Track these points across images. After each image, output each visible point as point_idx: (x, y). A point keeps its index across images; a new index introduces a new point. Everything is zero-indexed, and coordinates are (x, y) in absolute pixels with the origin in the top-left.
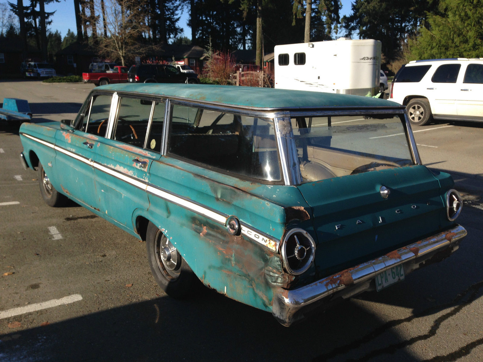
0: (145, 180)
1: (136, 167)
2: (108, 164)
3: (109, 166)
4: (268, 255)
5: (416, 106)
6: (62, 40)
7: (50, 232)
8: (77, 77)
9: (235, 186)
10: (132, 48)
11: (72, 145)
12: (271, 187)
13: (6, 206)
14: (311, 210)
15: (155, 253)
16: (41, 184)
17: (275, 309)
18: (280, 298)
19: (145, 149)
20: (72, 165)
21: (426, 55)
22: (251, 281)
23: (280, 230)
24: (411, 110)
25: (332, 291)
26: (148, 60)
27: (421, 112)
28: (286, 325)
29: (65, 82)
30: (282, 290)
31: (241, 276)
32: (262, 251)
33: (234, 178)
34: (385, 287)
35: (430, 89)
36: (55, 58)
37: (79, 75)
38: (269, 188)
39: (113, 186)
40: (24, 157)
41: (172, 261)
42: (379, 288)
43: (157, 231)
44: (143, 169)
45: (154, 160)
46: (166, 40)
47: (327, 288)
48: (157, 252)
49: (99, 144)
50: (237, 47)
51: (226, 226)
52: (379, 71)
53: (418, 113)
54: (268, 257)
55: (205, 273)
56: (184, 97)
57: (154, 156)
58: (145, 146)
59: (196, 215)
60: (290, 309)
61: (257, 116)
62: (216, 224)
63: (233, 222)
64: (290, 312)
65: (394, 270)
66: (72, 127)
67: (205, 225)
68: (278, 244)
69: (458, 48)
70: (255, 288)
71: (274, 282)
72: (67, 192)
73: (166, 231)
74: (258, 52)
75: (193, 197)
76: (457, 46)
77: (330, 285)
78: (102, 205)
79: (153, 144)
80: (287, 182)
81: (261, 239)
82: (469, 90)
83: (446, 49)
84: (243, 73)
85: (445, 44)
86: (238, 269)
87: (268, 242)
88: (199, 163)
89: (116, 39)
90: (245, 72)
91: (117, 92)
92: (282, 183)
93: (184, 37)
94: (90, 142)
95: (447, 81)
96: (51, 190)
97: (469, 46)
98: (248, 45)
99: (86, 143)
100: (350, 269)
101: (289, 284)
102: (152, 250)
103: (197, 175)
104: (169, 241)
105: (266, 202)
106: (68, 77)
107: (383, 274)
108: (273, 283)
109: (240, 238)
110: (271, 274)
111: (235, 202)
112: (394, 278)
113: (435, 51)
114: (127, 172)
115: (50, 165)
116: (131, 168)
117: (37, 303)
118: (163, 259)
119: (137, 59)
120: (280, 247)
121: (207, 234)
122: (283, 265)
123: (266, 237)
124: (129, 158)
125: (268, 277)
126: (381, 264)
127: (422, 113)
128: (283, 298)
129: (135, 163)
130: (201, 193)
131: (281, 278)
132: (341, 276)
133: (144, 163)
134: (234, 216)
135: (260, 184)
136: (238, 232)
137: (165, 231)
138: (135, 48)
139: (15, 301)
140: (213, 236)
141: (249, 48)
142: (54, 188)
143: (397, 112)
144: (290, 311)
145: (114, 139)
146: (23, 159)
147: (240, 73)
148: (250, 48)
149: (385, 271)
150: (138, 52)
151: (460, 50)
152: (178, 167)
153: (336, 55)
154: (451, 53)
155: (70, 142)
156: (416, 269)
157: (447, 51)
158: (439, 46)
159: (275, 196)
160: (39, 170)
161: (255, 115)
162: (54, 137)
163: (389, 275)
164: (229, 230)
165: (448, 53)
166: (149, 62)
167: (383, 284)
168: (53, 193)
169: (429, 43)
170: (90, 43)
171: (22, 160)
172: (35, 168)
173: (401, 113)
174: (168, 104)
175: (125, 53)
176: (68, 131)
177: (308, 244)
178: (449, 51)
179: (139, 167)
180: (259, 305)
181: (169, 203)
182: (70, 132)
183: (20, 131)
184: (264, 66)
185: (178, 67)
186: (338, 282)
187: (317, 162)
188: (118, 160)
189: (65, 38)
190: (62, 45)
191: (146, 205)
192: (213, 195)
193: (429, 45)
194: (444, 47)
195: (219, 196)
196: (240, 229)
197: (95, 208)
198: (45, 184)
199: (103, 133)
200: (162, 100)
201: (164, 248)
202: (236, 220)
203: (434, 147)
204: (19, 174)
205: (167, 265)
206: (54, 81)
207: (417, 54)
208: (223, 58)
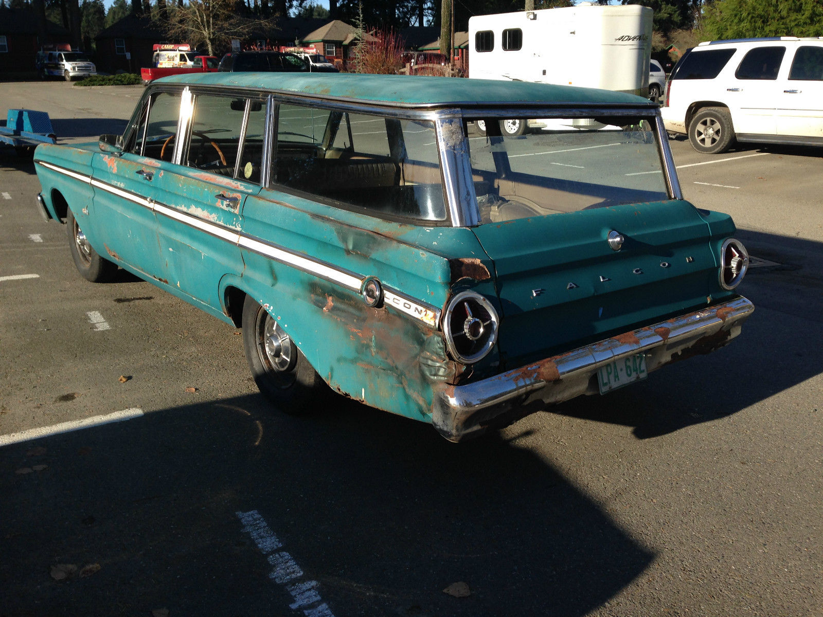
0: (236, 227)
1: (221, 206)
2: (177, 204)
3: (178, 207)
4: (424, 334)
5: (708, 119)
6: (106, 12)
7: (90, 319)
8: (132, 76)
9: (376, 232)
10: (226, 25)
11: (119, 176)
12: (430, 230)
13: (17, 281)
14: (492, 264)
15: (257, 345)
16: (74, 245)
17: (435, 417)
18: (443, 397)
19: (236, 179)
20: (119, 209)
21: (730, 33)
22: (400, 376)
23: (442, 294)
24: (700, 127)
25: (524, 388)
26: (253, 45)
27: (716, 130)
28: (453, 440)
29: (112, 85)
30: (446, 386)
31: (385, 370)
32: (414, 328)
33: (375, 219)
34: (614, 388)
35: (732, 90)
36: (94, 46)
37: (135, 73)
38: (427, 231)
39: (187, 241)
40: (42, 201)
41: (284, 357)
42: (604, 390)
43: (259, 311)
44: (232, 210)
45: (249, 194)
46: (285, 11)
47: (517, 384)
48: (260, 344)
49: (162, 171)
50: (409, 21)
51: (361, 293)
52: (647, 61)
53: (711, 131)
54: (425, 337)
55: (332, 370)
56: (296, 90)
57: (251, 189)
58: (236, 175)
59: (317, 279)
60: (457, 413)
61: (410, 117)
62: (347, 292)
63: (372, 286)
64: (458, 419)
65: (630, 364)
66: (118, 148)
67: (330, 295)
68: (438, 315)
69: (784, 20)
70: (406, 387)
71: (435, 375)
72: (114, 256)
73: (272, 308)
74: (443, 30)
75: (311, 250)
76: (782, 18)
77: (521, 379)
78: (171, 272)
79: (249, 169)
80: (456, 222)
81: (413, 310)
82: (799, 92)
83: (763, 22)
84: (416, 67)
85: (763, 13)
86: (380, 360)
87: (423, 313)
88: (321, 198)
89: (198, 10)
90: (420, 66)
91: (189, 86)
92: (448, 223)
93: (317, 5)
94: (148, 170)
95: (762, 77)
96: (90, 254)
97: (804, 17)
98: (427, 19)
99: (140, 172)
100: (555, 357)
101: (458, 376)
102: (251, 339)
103: (316, 216)
104: (278, 325)
105: (421, 252)
106: (117, 75)
107: (610, 366)
108: (432, 377)
109: (384, 312)
110: (430, 362)
111: (375, 255)
112: (629, 375)
113: (745, 25)
114: (209, 217)
115: (85, 211)
116: (213, 209)
117: (71, 421)
118: (270, 352)
119: (235, 44)
120: (442, 320)
121: (333, 309)
122: (446, 348)
123: (421, 305)
124: (209, 194)
125: (426, 368)
126: (607, 351)
127: (717, 132)
128: (447, 398)
129: (219, 200)
130: (324, 244)
131: (444, 368)
132: (539, 367)
133: (234, 201)
134: (375, 277)
135: (413, 226)
136: (380, 303)
137: (269, 307)
138: (231, 24)
139: (36, 419)
140: (343, 311)
141: (429, 23)
142: (94, 251)
143: (644, 113)
144: (457, 417)
145: (186, 164)
146: (42, 204)
147: (411, 68)
148: (431, 23)
149: (614, 362)
150: (236, 32)
151: (787, 24)
152: (287, 204)
153: (573, 33)
154: (773, 29)
155: (115, 171)
156: (667, 363)
157: (767, 26)
158: (752, 17)
159: (435, 243)
160: (69, 223)
161: (407, 116)
162: (90, 164)
163: (621, 370)
164: (367, 299)
165: (767, 29)
166: (255, 49)
167: (612, 382)
168: (93, 259)
169: (735, 12)
170: (154, 16)
171: (40, 205)
172: (62, 219)
173: (650, 115)
174: (271, 103)
175: (214, 33)
176: (112, 153)
177: (485, 317)
178: (769, 25)
179: (225, 207)
180: (412, 414)
181: (274, 262)
182: (116, 156)
183: (35, 157)
184: (454, 55)
185: (306, 58)
186: (535, 375)
187: (521, 201)
188: (192, 198)
189: (111, 9)
190: (107, 22)
191: (239, 268)
192: (342, 245)
193: (736, 16)
194: (761, 18)
195: (351, 247)
196: (382, 297)
197: (160, 279)
198: (79, 245)
199: (168, 157)
200: (260, 96)
201: (270, 336)
202: (376, 283)
203: (733, 187)
204: (37, 233)
205: (275, 362)
206: (92, 83)
207: (715, 32)
208: (381, 40)
